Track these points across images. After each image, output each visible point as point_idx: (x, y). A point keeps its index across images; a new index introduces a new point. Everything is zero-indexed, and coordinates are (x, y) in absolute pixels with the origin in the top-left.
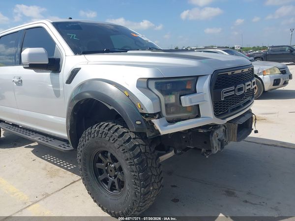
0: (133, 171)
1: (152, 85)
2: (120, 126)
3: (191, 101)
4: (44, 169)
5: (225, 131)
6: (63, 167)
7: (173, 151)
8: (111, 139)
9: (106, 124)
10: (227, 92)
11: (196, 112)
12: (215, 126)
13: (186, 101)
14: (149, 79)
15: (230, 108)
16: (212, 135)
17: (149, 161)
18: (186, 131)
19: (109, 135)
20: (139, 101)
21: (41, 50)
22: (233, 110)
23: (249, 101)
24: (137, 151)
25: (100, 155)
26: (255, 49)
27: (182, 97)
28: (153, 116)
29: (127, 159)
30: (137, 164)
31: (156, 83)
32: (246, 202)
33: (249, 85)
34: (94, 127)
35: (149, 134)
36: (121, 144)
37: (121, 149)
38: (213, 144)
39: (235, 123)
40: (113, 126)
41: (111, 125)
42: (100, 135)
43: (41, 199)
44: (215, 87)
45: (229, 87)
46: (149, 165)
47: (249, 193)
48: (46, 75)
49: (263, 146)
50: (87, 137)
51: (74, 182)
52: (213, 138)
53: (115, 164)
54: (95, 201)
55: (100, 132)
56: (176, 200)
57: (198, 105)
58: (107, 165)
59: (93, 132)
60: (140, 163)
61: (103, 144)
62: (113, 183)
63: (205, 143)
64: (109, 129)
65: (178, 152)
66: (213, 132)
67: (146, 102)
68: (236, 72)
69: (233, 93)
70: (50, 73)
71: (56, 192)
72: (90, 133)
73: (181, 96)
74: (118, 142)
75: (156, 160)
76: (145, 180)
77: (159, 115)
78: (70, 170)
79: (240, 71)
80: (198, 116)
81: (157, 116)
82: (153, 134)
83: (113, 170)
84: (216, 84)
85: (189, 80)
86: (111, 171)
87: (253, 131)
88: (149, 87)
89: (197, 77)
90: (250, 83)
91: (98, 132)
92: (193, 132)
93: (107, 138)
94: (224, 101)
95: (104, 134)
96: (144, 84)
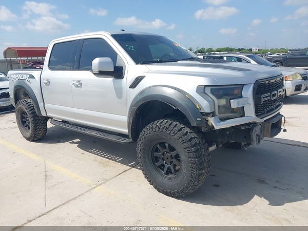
0: (191, 157)
1: (208, 90)
2: (178, 123)
3: (238, 103)
4: (95, 160)
5: (261, 129)
6: (111, 159)
7: (216, 145)
8: (172, 132)
9: (166, 121)
10: (265, 97)
11: (241, 112)
12: (255, 124)
13: (234, 104)
14: (206, 86)
15: (266, 110)
16: (252, 131)
17: (203, 150)
18: (230, 127)
19: (170, 129)
20: (198, 103)
21: (108, 59)
22: (268, 112)
23: (279, 105)
24: (193, 142)
25: (158, 146)
26: (273, 52)
27: (232, 101)
28: (208, 114)
29: (186, 148)
30: (194, 152)
31: (211, 89)
32: (275, 187)
33: (281, 91)
34: (155, 123)
35: (203, 129)
36: (180, 136)
37: (180, 140)
38: (253, 138)
39: (269, 123)
40: (172, 122)
41: (171, 122)
42: (161, 130)
43: (102, 183)
44: (257, 93)
45: (266, 93)
46: (203, 153)
47: (277, 182)
48: (109, 80)
49: (287, 145)
50: (148, 131)
51: (126, 171)
52: (253, 133)
53: (172, 153)
54: (151, 184)
55: (161, 127)
56: (217, 186)
57: (243, 107)
58: (163, 154)
59: (154, 127)
60: (196, 151)
61: (164, 137)
62: (169, 168)
63: (245, 137)
64: (170, 125)
65: (220, 146)
66: (253, 128)
67: (204, 104)
68: (272, 81)
69: (268, 98)
70: (112, 79)
71: (113, 178)
72: (152, 128)
73: (230, 99)
74: (178, 135)
75: (207, 150)
76: (200, 164)
77: (213, 114)
78: (119, 162)
79: (274, 80)
80: (243, 115)
81: (211, 115)
82: (207, 129)
83: (169, 158)
84: (257, 91)
85: (237, 87)
86: (167, 158)
87: (282, 130)
88: (206, 92)
89: (243, 85)
90: (281, 90)
91: (159, 127)
92: (236, 128)
93: (168, 132)
94: (262, 104)
95: (165, 129)
96: (202, 90)
